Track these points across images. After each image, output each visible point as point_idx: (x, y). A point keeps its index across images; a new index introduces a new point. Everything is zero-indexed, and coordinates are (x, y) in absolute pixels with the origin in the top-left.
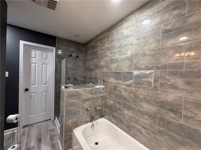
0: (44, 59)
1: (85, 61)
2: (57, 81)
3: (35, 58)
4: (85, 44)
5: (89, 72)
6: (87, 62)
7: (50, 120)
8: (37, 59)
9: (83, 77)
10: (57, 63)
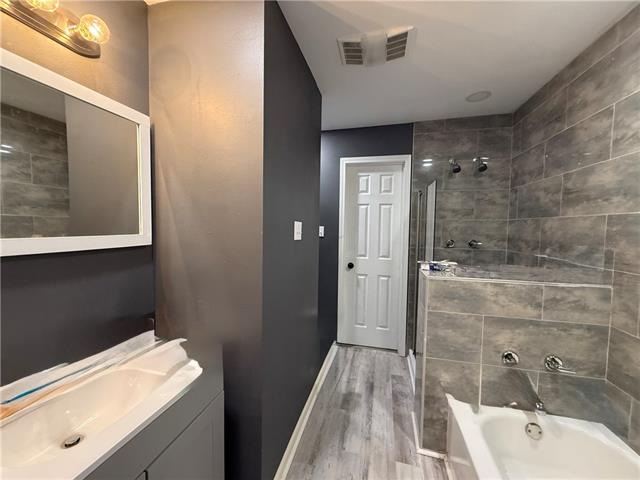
0: (385, 191)
1: (516, 180)
2: (414, 250)
3: (367, 191)
4: (516, 113)
5: (529, 221)
6: (524, 183)
7: (396, 351)
8: (369, 193)
9: (504, 240)
10: (416, 198)
